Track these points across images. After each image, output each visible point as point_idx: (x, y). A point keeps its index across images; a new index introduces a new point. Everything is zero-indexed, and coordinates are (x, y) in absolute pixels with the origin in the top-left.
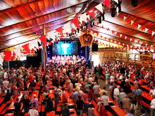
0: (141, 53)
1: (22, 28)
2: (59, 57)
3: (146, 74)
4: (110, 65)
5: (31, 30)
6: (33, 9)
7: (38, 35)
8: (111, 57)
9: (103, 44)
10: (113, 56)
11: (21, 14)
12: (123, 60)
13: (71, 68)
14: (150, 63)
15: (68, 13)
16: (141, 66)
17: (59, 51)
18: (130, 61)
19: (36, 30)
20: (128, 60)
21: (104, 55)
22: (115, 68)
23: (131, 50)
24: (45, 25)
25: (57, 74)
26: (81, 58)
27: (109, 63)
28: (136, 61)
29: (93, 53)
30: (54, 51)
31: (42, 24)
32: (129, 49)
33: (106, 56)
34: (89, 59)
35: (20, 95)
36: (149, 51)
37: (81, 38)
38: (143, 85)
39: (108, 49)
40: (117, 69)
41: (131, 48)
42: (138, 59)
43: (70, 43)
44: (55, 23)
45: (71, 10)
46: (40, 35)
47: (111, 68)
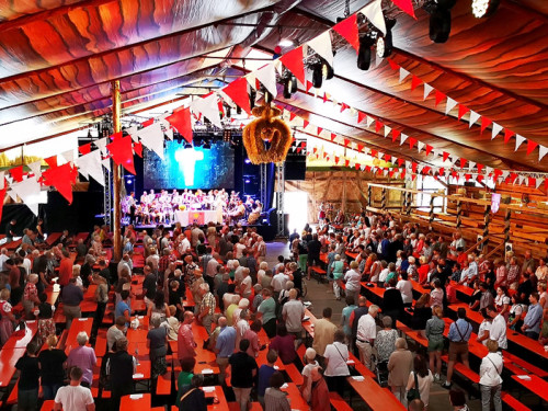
0: (452, 189)
1: (37, 91)
2: (165, 196)
3: (468, 265)
4: (347, 229)
5: (67, 96)
6: (82, 30)
7: (92, 114)
8: (349, 201)
9: (325, 154)
10: (356, 197)
11: (33, 43)
12: (390, 211)
13: (207, 237)
14: (481, 227)
15: (206, 44)
16: (450, 235)
17: (166, 176)
18: (413, 216)
19: (88, 98)
20: (409, 213)
21: (325, 194)
22: (362, 240)
23: (419, 177)
24: (118, 82)
25: (157, 257)
26: (244, 200)
27: (343, 219)
28: (436, 216)
29: (287, 185)
30: (149, 173)
31: (111, 78)
32: (413, 177)
33: (331, 196)
34: (274, 206)
35: (21, 334)
36: (478, 185)
37: (248, 133)
38: (456, 303)
39: (341, 173)
40: (371, 243)
41: (419, 171)
42: (440, 209)
43: (207, 146)
44: (156, 76)
45: (216, 35)
46: (100, 116)
47: (348, 240)
